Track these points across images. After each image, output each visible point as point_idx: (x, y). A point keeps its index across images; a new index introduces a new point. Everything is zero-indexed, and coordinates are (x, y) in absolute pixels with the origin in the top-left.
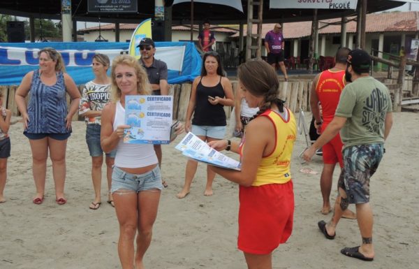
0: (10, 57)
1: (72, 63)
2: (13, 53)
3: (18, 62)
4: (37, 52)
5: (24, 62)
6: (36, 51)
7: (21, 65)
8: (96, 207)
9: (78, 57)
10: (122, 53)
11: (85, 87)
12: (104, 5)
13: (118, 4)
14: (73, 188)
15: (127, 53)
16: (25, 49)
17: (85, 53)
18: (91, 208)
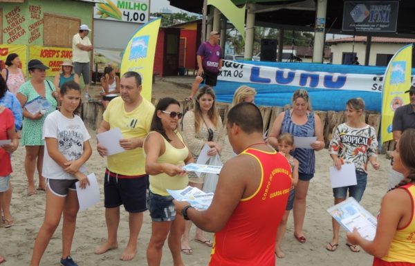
0: (261, 76)
1: (321, 85)
2: (265, 72)
3: (268, 81)
4: (287, 73)
5: (274, 81)
6: (286, 71)
7: (271, 83)
8: (333, 249)
9: (328, 80)
10: (375, 79)
11: (338, 129)
12: (360, 23)
13: (375, 23)
14: (315, 226)
15: (381, 79)
16: (276, 69)
17: (336, 76)
18: (328, 250)
